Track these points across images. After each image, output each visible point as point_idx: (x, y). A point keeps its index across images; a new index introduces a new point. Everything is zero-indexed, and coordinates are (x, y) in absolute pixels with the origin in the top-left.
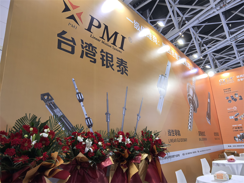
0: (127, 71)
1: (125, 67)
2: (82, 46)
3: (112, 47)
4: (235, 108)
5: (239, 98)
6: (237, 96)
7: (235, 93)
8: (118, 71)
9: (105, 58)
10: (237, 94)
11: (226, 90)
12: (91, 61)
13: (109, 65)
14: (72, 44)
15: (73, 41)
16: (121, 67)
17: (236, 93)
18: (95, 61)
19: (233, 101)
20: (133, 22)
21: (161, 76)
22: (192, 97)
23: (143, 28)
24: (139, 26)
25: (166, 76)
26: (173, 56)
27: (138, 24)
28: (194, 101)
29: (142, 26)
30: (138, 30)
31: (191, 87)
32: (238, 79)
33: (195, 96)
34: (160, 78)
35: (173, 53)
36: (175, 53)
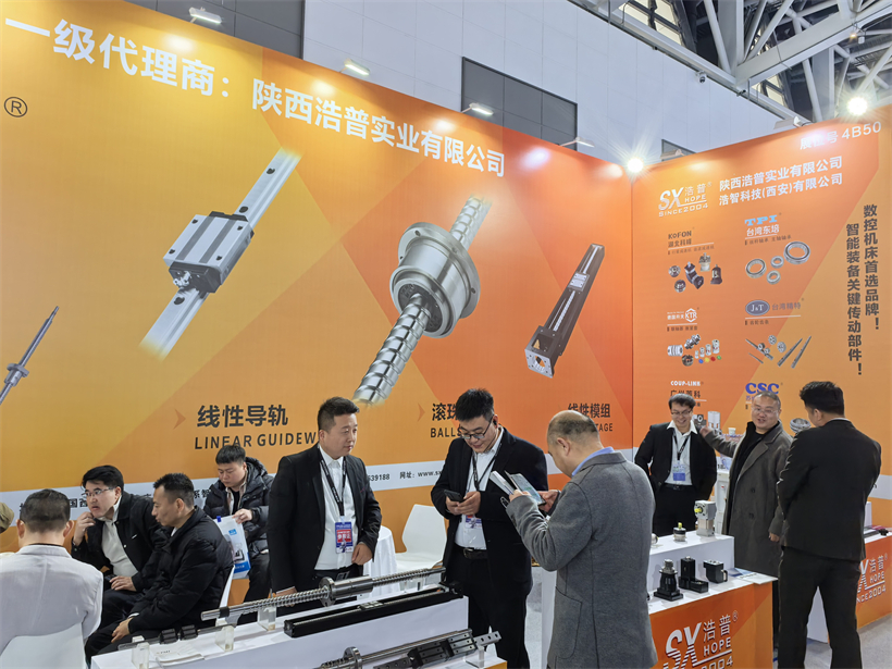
4: (691, 316)
5: (713, 275)
6: (707, 266)
7: (701, 253)
10: (708, 259)
11: (677, 239)
17: (707, 254)
19: (690, 286)
20: (47, 33)
21: (201, 218)
22: (429, 280)
23: (115, 43)
24: (86, 39)
25: (247, 215)
26: (326, 126)
27: (82, 35)
28: (438, 294)
29: (110, 37)
30: (77, 57)
31: (439, 236)
32: (723, 193)
33: (463, 271)
34: (191, 229)
35: (332, 113)
36: (343, 112)
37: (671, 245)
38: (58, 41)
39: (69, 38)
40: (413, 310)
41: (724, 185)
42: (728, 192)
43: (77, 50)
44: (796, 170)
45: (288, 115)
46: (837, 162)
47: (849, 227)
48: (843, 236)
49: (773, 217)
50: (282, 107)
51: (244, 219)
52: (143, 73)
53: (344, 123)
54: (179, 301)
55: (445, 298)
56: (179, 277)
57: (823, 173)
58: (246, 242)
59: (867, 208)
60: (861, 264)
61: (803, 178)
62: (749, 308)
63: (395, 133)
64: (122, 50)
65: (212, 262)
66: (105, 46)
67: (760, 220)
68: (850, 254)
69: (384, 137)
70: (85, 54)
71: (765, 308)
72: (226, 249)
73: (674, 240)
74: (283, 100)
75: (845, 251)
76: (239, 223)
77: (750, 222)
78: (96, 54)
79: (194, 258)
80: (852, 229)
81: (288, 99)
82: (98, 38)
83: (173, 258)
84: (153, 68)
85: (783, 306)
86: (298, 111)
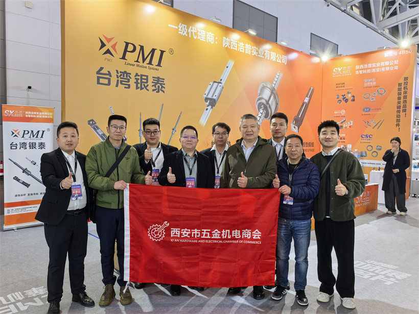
0: (164, 88)
1: (161, 84)
2: (117, 76)
3: (147, 67)
4: (343, 112)
5: (352, 98)
6: (350, 95)
7: (348, 91)
8: (153, 90)
9: (139, 81)
10: (350, 93)
12: (125, 87)
13: (143, 87)
14: (108, 77)
15: (109, 74)
16: (157, 86)
17: (350, 91)
18: (129, 87)
19: (343, 102)
20: (177, 28)
21: (211, 83)
22: (266, 101)
23: (192, 29)
24: (185, 29)
25: (222, 82)
26: (241, 51)
27: (184, 27)
28: (268, 105)
29: (191, 27)
30: (184, 34)
31: (269, 86)
32: (357, 70)
33: (275, 98)
34: (210, 86)
35: (242, 46)
36: (245, 46)
37: (337, 87)
38: (180, 30)
39: (182, 29)
40: (261, 111)
41: (357, 67)
42: (359, 70)
43: (184, 33)
44: (382, 64)
45: (231, 48)
46: (396, 62)
47: (399, 84)
48: (397, 87)
49: (374, 79)
50: (230, 46)
51: (221, 83)
52: (198, 38)
53: (245, 49)
54: (207, 109)
55: (270, 107)
56: (206, 102)
57: (392, 66)
58: (222, 90)
59: (405, 78)
60: (402, 96)
61: (385, 66)
62: (364, 110)
63: (257, 51)
64: (193, 31)
65: (214, 97)
66: (189, 31)
67: (369, 80)
68: (398, 93)
69: (255, 53)
70: (185, 33)
71: (369, 110)
72: (217, 93)
73: (338, 86)
74: (230, 43)
75: (397, 92)
76: (220, 84)
77: (366, 81)
78: (188, 33)
79: (210, 96)
80: (400, 85)
81: (231, 43)
82: (188, 28)
83: (205, 96)
84: (200, 36)
85: (375, 109)
86: (234, 47)
